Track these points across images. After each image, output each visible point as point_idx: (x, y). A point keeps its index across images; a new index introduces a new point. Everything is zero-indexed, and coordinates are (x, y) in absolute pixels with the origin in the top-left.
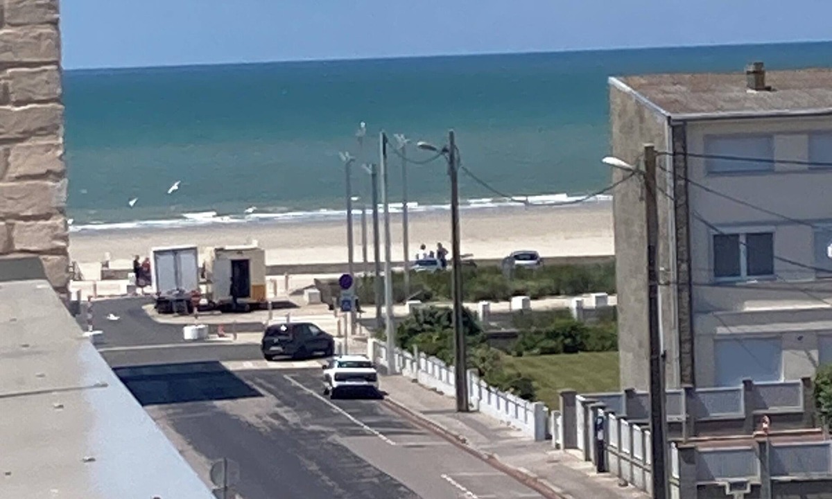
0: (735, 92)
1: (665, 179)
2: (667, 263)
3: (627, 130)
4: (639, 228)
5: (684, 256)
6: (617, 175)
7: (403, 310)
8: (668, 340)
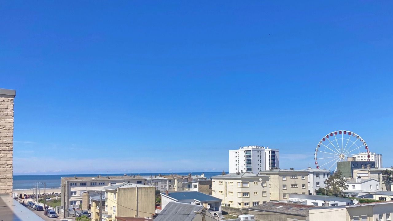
0: (73, 179)
1: (67, 187)
2: (66, 194)
3: (63, 182)
4: (64, 191)
5: (68, 193)
6: (62, 186)
7: (39, 199)
8: (66, 201)
